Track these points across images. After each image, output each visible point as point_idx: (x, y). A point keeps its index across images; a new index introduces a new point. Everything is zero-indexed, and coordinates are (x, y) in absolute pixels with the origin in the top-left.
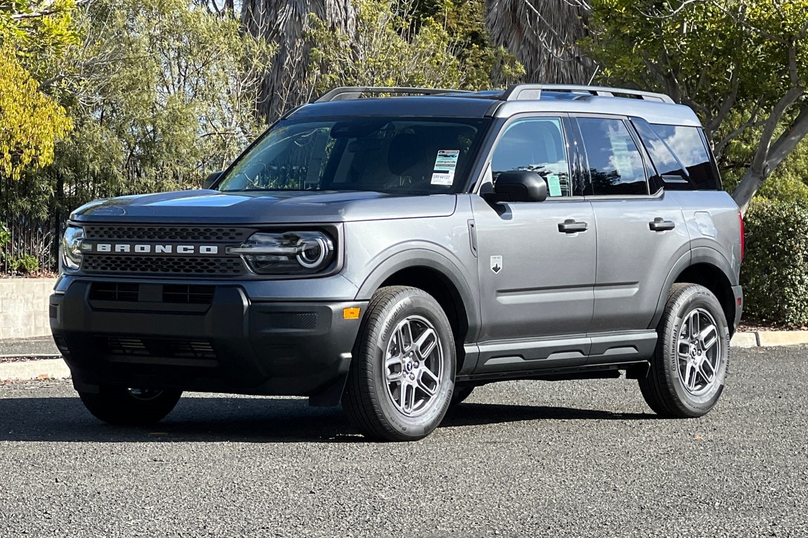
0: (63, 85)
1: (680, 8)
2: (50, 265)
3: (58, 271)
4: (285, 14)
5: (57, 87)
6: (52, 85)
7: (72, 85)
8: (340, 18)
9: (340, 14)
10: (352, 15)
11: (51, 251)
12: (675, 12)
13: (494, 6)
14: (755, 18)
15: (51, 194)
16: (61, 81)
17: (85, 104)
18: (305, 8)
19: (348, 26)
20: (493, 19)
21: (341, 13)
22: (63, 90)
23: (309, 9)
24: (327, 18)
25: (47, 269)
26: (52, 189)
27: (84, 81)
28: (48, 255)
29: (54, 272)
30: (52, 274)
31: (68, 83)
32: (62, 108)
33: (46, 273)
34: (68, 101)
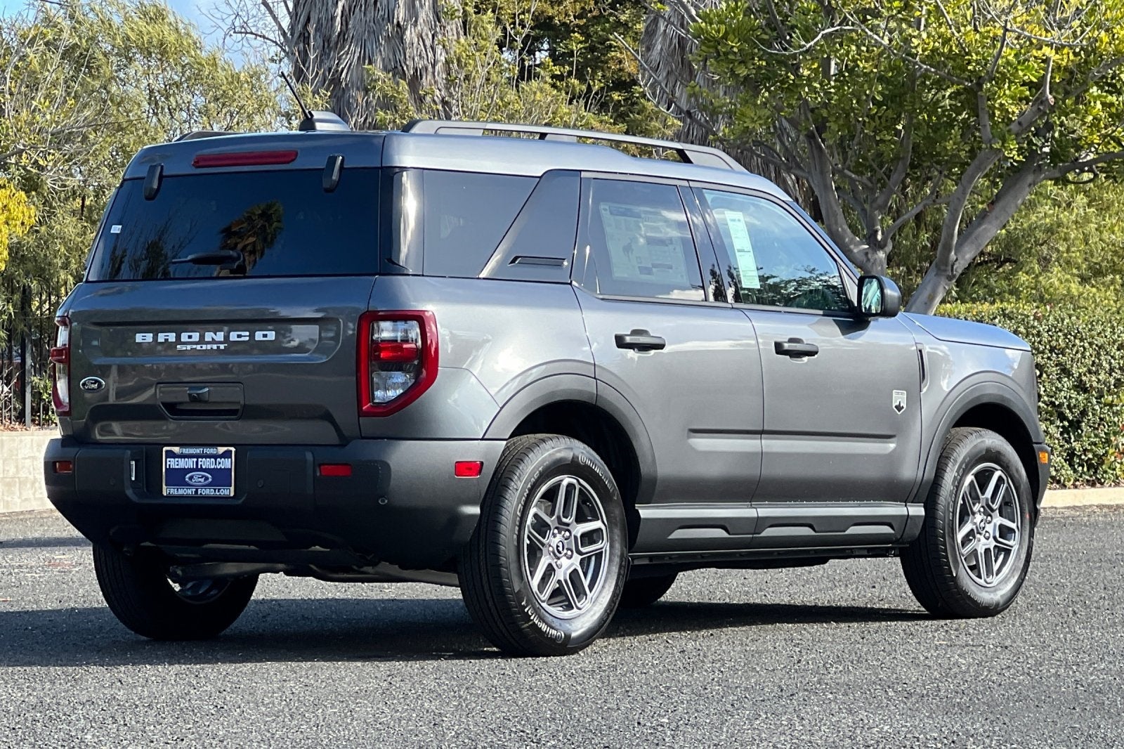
0: (24, 161)
1: (815, 40)
2: (13, 413)
3: (24, 422)
4: (348, 56)
5: (16, 164)
6: (9, 161)
7: (36, 161)
8: (426, 62)
9: (425, 57)
10: (442, 58)
11: (14, 393)
12: (808, 46)
13: (656, 41)
14: (926, 53)
15: (10, 314)
16: (21, 156)
17: (56, 187)
18: (377, 48)
19: (436, 74)
20: (655, 61)
21: (427, 56)
22: (24, 168)
23: (382, 49)
24: (408, 63)
25: (10, 419)
26: (11, 307)
27: (53, 155)
28: (10, 399)
29: (20, 423)
30: (17, 425)
31: (31, 159)
32: (23, 193)
33: (7, 424)
34: (30, 185)
